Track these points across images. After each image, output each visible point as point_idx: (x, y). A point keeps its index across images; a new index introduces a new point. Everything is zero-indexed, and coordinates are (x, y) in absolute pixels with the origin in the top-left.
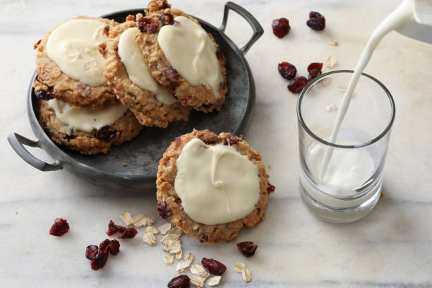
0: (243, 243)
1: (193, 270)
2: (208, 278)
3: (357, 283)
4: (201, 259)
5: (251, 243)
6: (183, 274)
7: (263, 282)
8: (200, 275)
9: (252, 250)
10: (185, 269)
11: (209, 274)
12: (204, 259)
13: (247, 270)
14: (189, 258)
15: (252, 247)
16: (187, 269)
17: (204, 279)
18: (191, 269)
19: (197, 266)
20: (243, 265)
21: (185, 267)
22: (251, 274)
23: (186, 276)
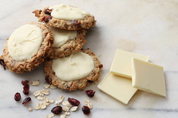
0: (88, 91)
1: (64, 104)
2: (71, 108)
3: (144, 109)
4: (68, 98)
5: (92, 91)
6: (59, 105)
7: (98, 109)
8: (67, 106)
9: (93, 93)
10: (60, 103)
11: (71, 106)
12: (69, 98)
13: (90, 104)
14: (62, 98)
15: (93, 92)
16: (61, 103)
17: (69, 108)
18: (63, 103)
19: (65, 101)
20: (88, 101)
21: (60, 102)
22: (92, 105)
23: (60, 106)
